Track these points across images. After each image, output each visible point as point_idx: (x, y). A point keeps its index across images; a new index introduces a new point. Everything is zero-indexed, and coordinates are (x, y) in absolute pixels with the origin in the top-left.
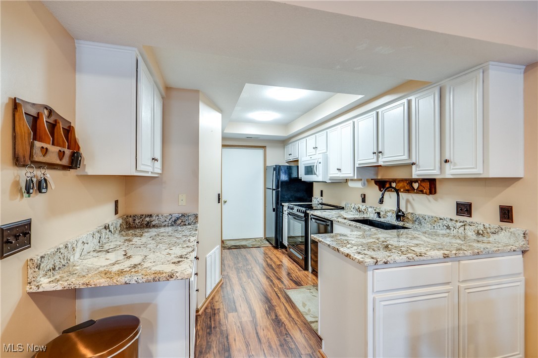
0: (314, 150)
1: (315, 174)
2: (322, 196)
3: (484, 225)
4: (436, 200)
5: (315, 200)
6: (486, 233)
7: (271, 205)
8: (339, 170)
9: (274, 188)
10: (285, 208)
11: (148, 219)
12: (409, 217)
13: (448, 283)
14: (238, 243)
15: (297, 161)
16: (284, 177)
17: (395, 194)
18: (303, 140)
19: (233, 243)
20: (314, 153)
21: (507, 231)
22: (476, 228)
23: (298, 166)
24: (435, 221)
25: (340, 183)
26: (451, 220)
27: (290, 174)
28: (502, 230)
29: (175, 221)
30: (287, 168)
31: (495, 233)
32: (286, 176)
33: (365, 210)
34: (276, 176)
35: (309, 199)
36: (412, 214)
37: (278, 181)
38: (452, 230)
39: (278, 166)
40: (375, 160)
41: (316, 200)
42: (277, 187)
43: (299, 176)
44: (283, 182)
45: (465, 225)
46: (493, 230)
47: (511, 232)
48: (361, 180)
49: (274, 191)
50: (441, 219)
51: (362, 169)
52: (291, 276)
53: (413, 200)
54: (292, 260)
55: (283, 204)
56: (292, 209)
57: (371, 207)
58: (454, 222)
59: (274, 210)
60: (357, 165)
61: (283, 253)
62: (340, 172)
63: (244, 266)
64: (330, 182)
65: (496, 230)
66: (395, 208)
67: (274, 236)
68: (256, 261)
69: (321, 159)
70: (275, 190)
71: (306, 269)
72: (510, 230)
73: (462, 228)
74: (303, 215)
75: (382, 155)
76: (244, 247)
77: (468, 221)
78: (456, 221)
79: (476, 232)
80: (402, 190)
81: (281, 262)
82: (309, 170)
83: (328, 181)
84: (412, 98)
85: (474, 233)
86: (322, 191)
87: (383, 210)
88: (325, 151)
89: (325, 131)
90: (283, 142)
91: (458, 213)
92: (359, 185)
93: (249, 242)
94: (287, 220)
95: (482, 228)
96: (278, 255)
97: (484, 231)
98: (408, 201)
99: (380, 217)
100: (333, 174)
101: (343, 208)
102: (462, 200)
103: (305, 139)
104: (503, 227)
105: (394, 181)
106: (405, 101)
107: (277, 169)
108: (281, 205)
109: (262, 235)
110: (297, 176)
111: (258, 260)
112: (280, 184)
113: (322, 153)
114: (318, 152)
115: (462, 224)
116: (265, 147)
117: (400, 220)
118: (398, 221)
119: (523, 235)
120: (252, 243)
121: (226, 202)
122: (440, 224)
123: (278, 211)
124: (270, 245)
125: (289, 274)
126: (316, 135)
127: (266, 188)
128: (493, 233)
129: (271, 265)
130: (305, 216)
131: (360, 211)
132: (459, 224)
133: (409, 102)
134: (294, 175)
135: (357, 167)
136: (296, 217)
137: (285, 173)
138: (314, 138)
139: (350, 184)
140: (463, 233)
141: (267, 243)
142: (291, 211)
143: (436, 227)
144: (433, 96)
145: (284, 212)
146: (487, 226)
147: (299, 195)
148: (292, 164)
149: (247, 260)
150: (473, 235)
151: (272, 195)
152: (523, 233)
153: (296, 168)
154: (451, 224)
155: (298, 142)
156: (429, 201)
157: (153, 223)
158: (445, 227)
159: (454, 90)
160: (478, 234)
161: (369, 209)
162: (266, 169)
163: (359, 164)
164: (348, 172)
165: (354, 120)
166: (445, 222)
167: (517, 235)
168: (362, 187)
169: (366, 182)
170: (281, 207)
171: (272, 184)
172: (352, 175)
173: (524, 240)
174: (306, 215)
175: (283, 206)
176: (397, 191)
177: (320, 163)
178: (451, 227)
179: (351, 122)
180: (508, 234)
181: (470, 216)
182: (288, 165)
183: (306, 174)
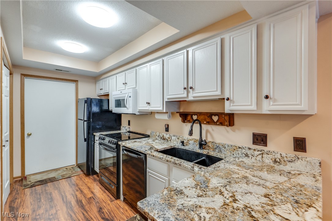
0: (124, 86)
1: (125, 107)
2: (129, 124)
3: (281, 154)
4: (234, 131)
5: (123, 128)
6: (283, 162)
7: (83, 135)
8: (149, 103)
9: (85, 119)
10: (97, 138)
12: (210, 145)
14: (45, 177)
15: (108, 95)
16: (95, 109)
18: (114, 76)
19: (39, 178)
20: (124, 88)
21: (303, 160)
22: (274, 157)
23: (108, 100)
24: (234, 149)
26: (250, 149)
27: (101, 106)
28: (299, 159)
30: (99, 101)
31: (292, 162)
32: (98, 108)
33: (169, 138)
34: (88, 108)
35: (118, 128)
36: (213, 142)
37: (89, 113)
38: (250, 158)
39: (89, 99)
40: (185, 95)
42: (89, 118)
43: (110, 108)
44: (94, 114)
45: (262, 154)
46: (289, 159)
47: (307, 161)
49: (85, 123)
50: (239, 148)
51: (170, 103)
52: (103, 213)
53: (213, 130)
54: (103, 188)
55: (94, 134)
56: (104, 139)
57: (174, 136)
58: (252, 151)
59: (85, 140)
60: (166, 100)
61: (95, 180)
62: (150, 105)
63: (47, 211)
64: (139, 114)
65: (293, 159)
67: (85, 161)
68: (63, 199)
69: (131, 93)
70: (86, 121)
71: (118, 197)
72: (307, 160)
73: (260, 156)
74: (114, 146)
75: (193, 91)
76: (52, 180)
77: (265, 151)
78: (255, 150)
79: (274, 160)
80: (205, 122)
81: (92, 193)
82: (119, 103)
83: (137, 113)
84: (226, 36)
85: (271, 161)
86: (129, 121)
87: (186, 139)
88: (134, 86)
89: (134, 69)
90: (95, 78)
91: (254, 143)
92: (165, 117)
93: (59, 172)
94: (98, 149)
95: (279, 157)
96: (89, 185)
97: (281, 160)
98: (207, 131)
99: (184, 145)
100: (143, 107)
101: (148, 136)
103: (115, 76)
104: (300, 157)
105: (195, 114)
106: (218, 40)
107: (89, 102)
108: (93, 134)
110: (107, 108)
111: (66, 197)
112: (91, 116)
113: (133, 88)
114: (128, 87)
115: (260, 152)
116: (77, 81)
117: (203, 149)
118: (201, 149)
119: (319, 164)
120: (62, 174)
121: (30, 135)
122: (239, 152)
123: (89, 141)
124: (82, 173)
125: (100, 210)
126: (126, 72)
127: (77, 119)
128: (290, 162)
129: (81, 201)
130: (117, 148)
131: (164, 139)
132: (257, 153)
133: (222, 41)
134: (105, 107)
135: (166, 102)
136: (107, 148)
137: (97, 105)
138: (124, 75)
139: (157, 116)
140: (261, 160)
141: (79, 170)
142: (102, 141)
143: (235, 155)
144: (250, 33)
145: (95, 141)
146: (284, 155)
148: (103, 98)
149: (51, 199)
150: (270, 163)
151: (83, 126)
152: (319, 162)
153: (107, 101)
154: (249, 152)
155: (108, 78)
156: (228, 132)
158: (244, 155)
159: (274, 27)
160: (275, 161)
161: (173, 138)
162: (77, 101)
163: (168, 99)
164: (157, 105)
165: (163, 58)
166: (244, 151)
167: (313, 164)
168: (167, 119)
169: (171, 115)
170: (93, 136)
171: (84, 115)
172: (161, 109)
173: (320, 168)
174: (118, 146)
175: (95, 136)
177: (130, 97)
178: (249, 155)
179: (161, 60)
180: (304, 163)
181: (266, 146)
182: (99, 98)
183: (116, 107)
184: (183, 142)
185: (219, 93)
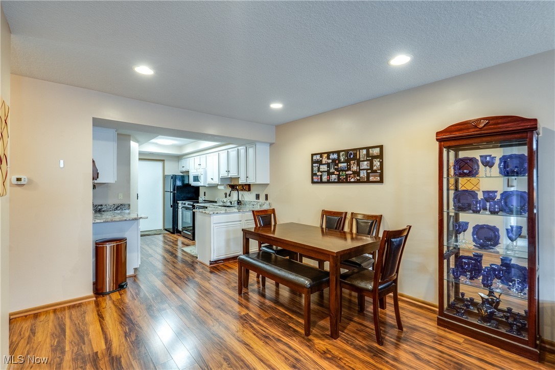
0: (199, 166)
1: (199, 181)
2: (205, 195)
4: (251, 193)
6: (262, 205)
7: (170, 202)
8: (212, 179)
9: (172, 191)
10: (180, 205)
11: (100, 207)
12: (243, 203)
13: (241, 221)
15: (188, 172)
16: (179, 183)
17: (237, 192)
18: (192, 158)
20: (199, 168)
21: (266, 203)
22: (260, 204)
23: (189, 176)
24: (249, 203)
25: (213, 187)
27: (183, 181)
29: (116, 208)
30: (181, 177)
31: (264, 205)
32: (180, 182)
33: (226, 201)
34: (173, 182)
35: (197, 198)
36: (244, 201)
37: (174, 186)
39: (174, 176)
40: (227, 175)
41: (202, 198)
42: (174, 190)
43: (190, 182)
44: (177, 187)
48: (223, 185)
49: (172, 193)
50: (251, 202)
51: (223, 179)
53: (244, 194)
54: (184, 238)
56: (185, 204)
57: (229, 200)
59: (171, 206)
60: (220, 177)
61: (179, 235)
66: (237, 199)
69: (203, 172)
71: (193, 239)
74: (191, 207)
75: (230, 173)
76: (149, 235)
78: (255, 202)
81: (177, 239)
82: (196, 179)
83: (207, 186)
84: (239, 148)
85: (259, 206)
86: (205, 193)
87: (233, 200)
88: (205, 167)
90: (179, 158)
91: (256, 199)
92: (222, 188)
93: (151, 232)
94: (181, 213)
96: (175, 237)
98: (242, 195)
99: (232, 204)
100: (209, 181)
101: (216, 202)
102: (257, 193)
105: (238, 185)
106: (236, 149)
107: (174, 178)
108: (177, 202)
109: (161, 227)
110: (188, 183)
112: (176, 188)
113: (204, 169)
114: (201, 168)
115: (257, 203)
116: (164, 160)
117: (239, 205)
120: (154, 233)
122: (251, 204)
123: (175, 207)
124: (169, 233)
125: (183, 243)
126: (200, 156)
127: (164, 191)
129: (171, 241)
131: (224, 203)
133: (238, 150)
134: (186, 182)
136: (187, 208)
137: (180, 180)
138: (199, 158)
139: (219, 187)
141: (166, 231)
142: (184, 205)
143: (250, 206)
145: (179, 207)
147: (189, 195)
148: (185, 174)
151: (170, 196)
152: (269, 203)
153: (187, 177)
155: (188, 159)
156: (248, 194)
157: (103, 209)
158: (253, 205)
162: (165, 177)
164: (216, 181)
168: (224, 189)
169: (226, 186)
171: (170, 188)
172: (218, 182)
173: (269, 206)
174: (193, 206)
175: (178, 203)
176: (238, 190)
177: (202, 174)
181: (259, 199)
182: (182, 174)
183: (194, 181)
184: (231, 202)
185: (237, 174)
